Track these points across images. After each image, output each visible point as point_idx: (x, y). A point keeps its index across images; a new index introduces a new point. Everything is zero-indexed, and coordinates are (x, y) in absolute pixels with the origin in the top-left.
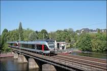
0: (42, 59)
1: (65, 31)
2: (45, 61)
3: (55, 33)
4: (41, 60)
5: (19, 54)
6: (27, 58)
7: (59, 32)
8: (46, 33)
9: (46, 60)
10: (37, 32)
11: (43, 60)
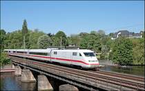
1: (93, 34)
2: (64, 80)
4: (57, 78)
5: (22, 68)
7: (83, 35)
9: (66, 78)
10: (49, 35)
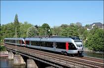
0: (44, 60)
1: (72, 26)
2: (48, 63)
3: (59, 28)
5: (14, 53)
6: (25, 59)
7: (64, 26)
8: (48, 27)
9: (50, 62)
10: (36, 26)
11: (45, 62)
